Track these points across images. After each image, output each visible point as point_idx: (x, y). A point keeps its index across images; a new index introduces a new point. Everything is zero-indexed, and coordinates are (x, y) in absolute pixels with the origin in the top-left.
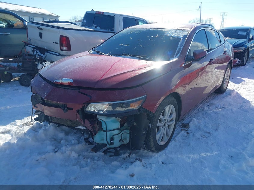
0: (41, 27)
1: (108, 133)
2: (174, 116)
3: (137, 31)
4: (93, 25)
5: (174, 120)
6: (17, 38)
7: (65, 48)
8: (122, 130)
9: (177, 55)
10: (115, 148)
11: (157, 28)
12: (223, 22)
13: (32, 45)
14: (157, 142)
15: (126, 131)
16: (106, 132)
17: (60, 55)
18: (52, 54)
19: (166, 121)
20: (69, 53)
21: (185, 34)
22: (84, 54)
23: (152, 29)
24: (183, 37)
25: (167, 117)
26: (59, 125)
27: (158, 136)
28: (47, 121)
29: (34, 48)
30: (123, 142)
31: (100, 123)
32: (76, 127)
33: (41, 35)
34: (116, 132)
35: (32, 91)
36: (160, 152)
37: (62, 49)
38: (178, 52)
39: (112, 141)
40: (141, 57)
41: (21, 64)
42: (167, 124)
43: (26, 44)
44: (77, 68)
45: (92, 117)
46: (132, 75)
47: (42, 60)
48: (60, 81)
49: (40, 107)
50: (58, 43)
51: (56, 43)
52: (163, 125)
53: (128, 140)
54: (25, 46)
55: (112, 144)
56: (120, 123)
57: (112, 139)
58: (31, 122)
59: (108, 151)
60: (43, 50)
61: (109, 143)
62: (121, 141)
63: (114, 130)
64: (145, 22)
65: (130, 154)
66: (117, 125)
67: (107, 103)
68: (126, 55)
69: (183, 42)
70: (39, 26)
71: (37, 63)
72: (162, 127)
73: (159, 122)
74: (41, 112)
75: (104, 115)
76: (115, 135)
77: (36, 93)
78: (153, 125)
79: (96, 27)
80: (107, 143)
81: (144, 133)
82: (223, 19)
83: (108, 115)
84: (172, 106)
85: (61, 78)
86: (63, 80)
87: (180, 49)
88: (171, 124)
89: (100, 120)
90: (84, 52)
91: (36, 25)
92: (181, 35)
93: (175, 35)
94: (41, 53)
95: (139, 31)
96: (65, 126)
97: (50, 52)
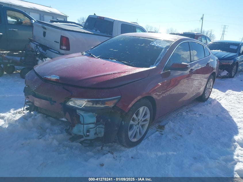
0: (45, 27)
1: (85, 126)
2: (148, 117)
3: (127, 38)
4: (94, 28)
5: (148, 121)
6: (24, 34)
7: (64, 48)
8: (98, 125)
9: (156, 64)
10: (91, 140)
11: (145, 38)
12: (223, 34)
13: (36, 42)
14: (129, 138)
15: (101, 126)
16: (83, 125)
17: (60, 53)
18: (52, 52)
19: (140, 120)
20: (67, 52)
21: (168, 44)
22: (77, 55)
23: (141, 38)
24: (165, 48)
25: (140, 117)
26: (47, 116)
27: (130, 133)
28: (36, 111)
29: (37, 45)
30: (98, 135)
31: (78, 117)
32: (60, 119)
33: (44, 34)
34: (92, 126)
35: (25, 84)
36: (132, 148)
37: (61, 48)
38: (158, 61)
39: (87, 134)
40: (125, 62)
41: (23, 58)
42: (141, 123)
43: (31, 41)
44: (66, 68)
45: (73, 111)
46: (112, 77)
47: (43, 57)
48: (49, 77)
49: (31, 98)
50: (58, 43)
51: (56, 42)
52: (136, 123)
53: (102, 135)
54: (29, 42)
55: (88, 136)
56: (96, 118)
57: (88, 131)
58: (23, 111)
59: (85, 142)
60: (45, 48)
61: (85, 135)
62: (96, 134)
63: (90, 124)
64: (143, 30)
65: (103, 146)
66: (94, 120)
67: (86, 100)
68: (113, 59)
69: (164, 52)
70: (44, 25)
71: (37, 59)
72: (135, 126)
73: (132, 120)
74: (32, 102)
75: (82, 110)
76: (91, 128)
77: (28, 86)
78: (125, 123)
79: (96, 30)
80: (83, 135)
81: (116, 129)
82: (224, 31)
83: (86, 110)
84: (146, 108)
85: (50, 74)
86: (52, 77)
87: (160, 58)
88: (146, 124)
89: (79, 114)
90: (78, 53)
91: (41, 25)
92: (164, 45)
93: (159, 45)
94: (43, 50)
95: (129, 38)
96: (51, 117)
97: (51, 50)
